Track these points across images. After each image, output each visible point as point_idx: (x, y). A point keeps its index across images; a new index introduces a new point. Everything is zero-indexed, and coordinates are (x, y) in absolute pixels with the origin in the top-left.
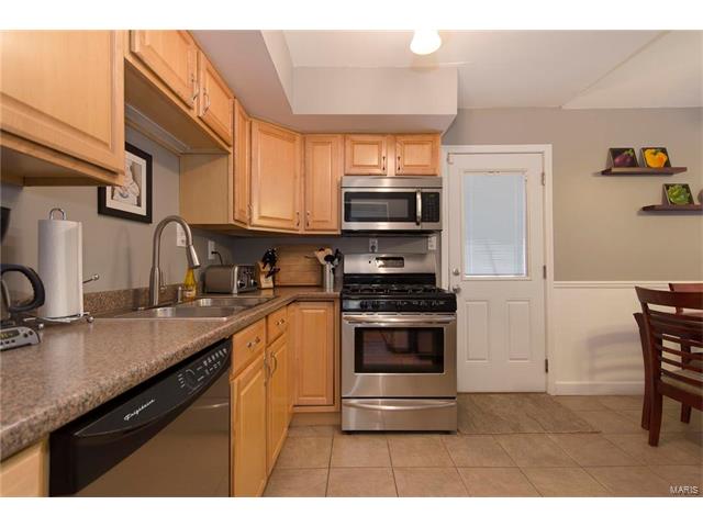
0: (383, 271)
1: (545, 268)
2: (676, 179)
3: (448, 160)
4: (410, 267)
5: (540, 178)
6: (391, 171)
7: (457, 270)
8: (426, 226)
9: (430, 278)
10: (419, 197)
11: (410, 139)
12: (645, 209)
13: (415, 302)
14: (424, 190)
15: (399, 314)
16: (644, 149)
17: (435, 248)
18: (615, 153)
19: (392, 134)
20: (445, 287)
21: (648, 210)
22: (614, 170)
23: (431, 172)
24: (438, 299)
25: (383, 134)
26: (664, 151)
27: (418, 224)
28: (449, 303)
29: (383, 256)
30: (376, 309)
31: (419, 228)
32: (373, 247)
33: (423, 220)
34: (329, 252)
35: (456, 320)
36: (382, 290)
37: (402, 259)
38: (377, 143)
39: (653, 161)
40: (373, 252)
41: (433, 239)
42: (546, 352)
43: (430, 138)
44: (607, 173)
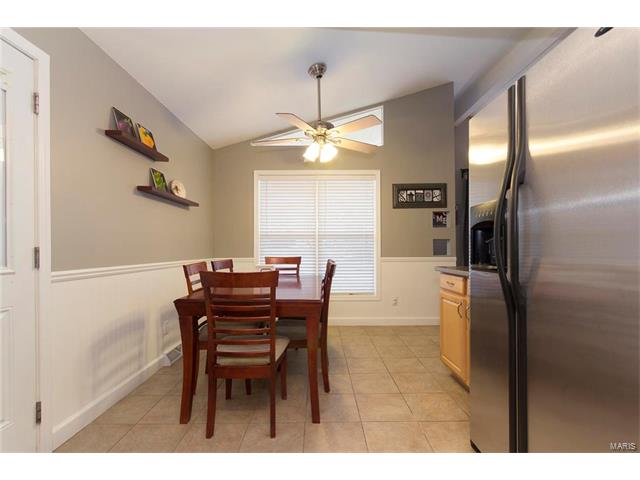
1: (36, 251)
2: (159, 166)
12: (139, 188)
16: (139, 126)
18: (119, 116)
26: (151, 135)
39: (146, 141)
42: (37, 389)
44: (109, 133)
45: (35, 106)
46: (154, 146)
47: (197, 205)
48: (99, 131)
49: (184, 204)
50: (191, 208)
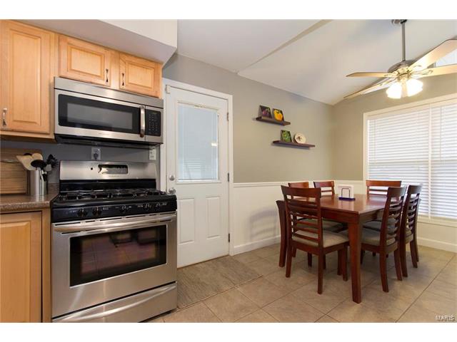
0: (106, 177)
1: (228, 174)
2: (286, 128)
3: (166, 89)
4: (133, 173)
5: (226, 117)
6: (115, 84)
7: (172, 177)
8: (148, 138)
9: (151, 183)
10: (143, 112)
11: (134, 60)
12: (274, 142)
13: (140, 206)
14: (147, 108)
15: (124, 218)
16: (274, 110)
17: (155, 158)
18: (263, 108)
19: (116, 51)
20: (163, 190)
21: (276, 143)
22: (263, 118)
23: (153, 94)
24: (161, 201)
25: (107, 48)
26: (281, 112)
27: (142, 136)
28: (170, 204)
29: (107, 163)
30: (97, 215)
31: (142, 140)
32: (96, 156)
33: (147, 132)
34: (39, 157)
35: (176, 217)
36: (106, 196)
37: (126, 167)
38: (100, 55)
39: (278, 117)
40: (96, 159)
41: (154, 152)
42: (229, 229)
43: (152, 65)
44: (259, 119)
45: (228, 117)
46: (283, 119)
47: (314, 146)
48: (253, 119)
49: (306, 147)
50: (311, 148)
